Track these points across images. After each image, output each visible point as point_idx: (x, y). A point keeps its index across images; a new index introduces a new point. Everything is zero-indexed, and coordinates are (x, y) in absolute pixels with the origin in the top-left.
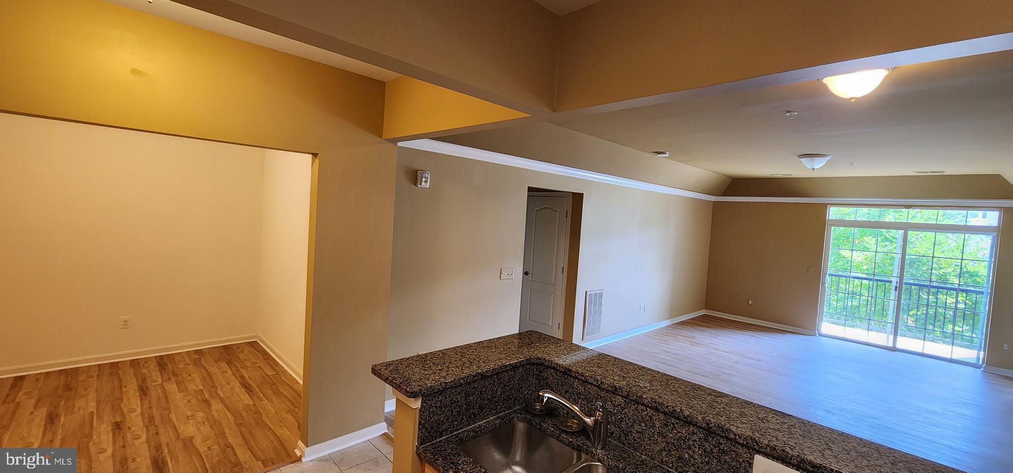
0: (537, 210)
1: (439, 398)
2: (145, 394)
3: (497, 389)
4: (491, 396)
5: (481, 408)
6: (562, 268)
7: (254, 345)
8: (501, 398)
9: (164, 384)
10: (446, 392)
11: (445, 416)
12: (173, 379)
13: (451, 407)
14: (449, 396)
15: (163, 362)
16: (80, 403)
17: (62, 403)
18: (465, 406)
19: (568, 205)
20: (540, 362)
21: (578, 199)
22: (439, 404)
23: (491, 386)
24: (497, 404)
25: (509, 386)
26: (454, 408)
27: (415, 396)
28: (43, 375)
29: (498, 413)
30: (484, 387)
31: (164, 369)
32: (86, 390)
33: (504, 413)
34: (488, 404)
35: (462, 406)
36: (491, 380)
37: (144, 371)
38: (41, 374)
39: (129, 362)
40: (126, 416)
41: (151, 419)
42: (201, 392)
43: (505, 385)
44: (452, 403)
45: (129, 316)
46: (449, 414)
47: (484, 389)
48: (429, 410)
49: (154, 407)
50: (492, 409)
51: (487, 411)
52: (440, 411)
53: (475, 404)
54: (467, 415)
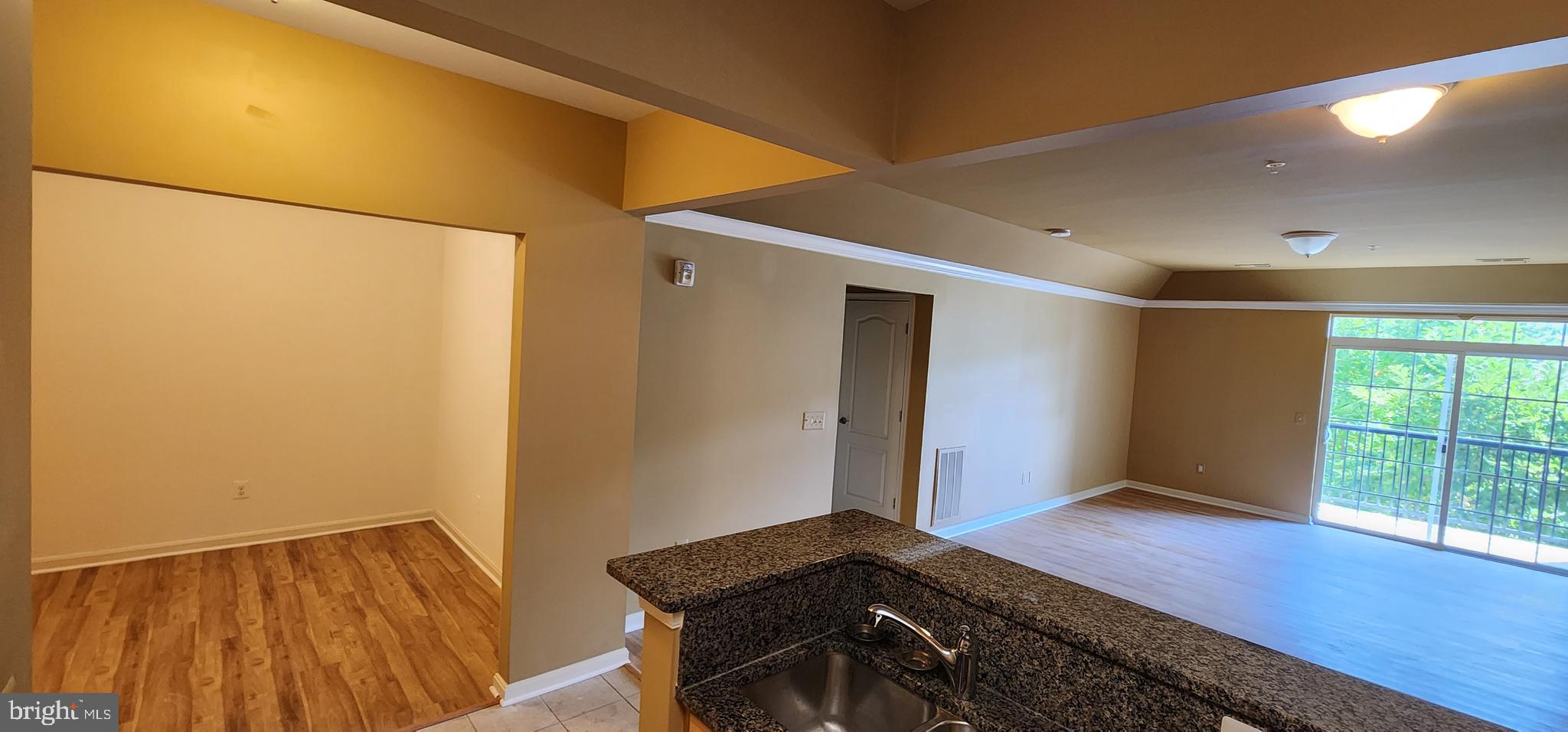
0: (860, 322)
1: (711, 614)
2: (270, 599)
3: (801, 601)
4: (792, 611)
5: (777, 630)
6: (899, 414)
7: (428, 526)
8: (807, 615)
9: (297, 583)
10: (722, 605)
11: (720, 643)
12: (310, 575)
13: (730, 627)
14: (727, 611)
15: (295, 550)
16: (175, 609)
17: (151, 609)
18: (751, 627)
19: (909, 314)
20: (869, 559)
21: (924, 304)
22: (711, 623)
23: (793, 596)
24: (802, 625)
25: (820, 596)
26: (734, 630)
27: (674, 609)
28: (124, 567)
29: (803, 639)
30: (781, 597)
31: (298, 561)
32: (184, 589)
33: (812, 639)
34: (787, 624)
35: (747, 626)
36: (792, 587)
37: (268, 563)
38: (121, 565)
39: (246, 549)
40: (242, 630)
41: (279, 635)
42: (351, 595)
43: (814, 596)
44: (732, 622)
45: (247, 481)
46: (726, 638)
47: (781, 600)
48: (696, 633)
49: (282, 618)
50: (794, 632)
51: (785, 635)
52: (713, 635)
53: (767, 623)
54: (754, 640)
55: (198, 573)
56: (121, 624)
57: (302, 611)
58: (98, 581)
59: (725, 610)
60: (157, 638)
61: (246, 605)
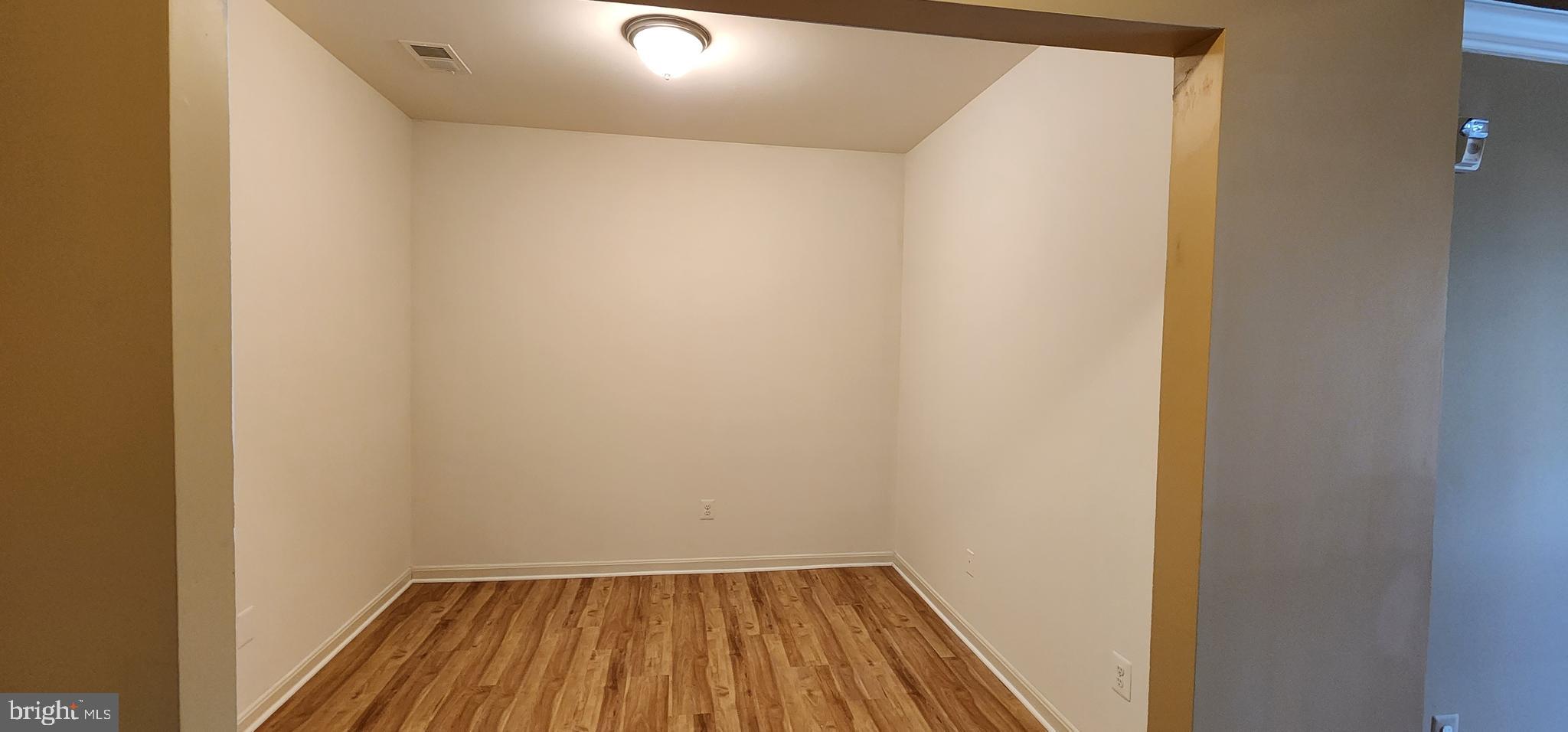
2: (739, 656)
7: (888, 572)
9: (764, 636)
12: (776, 627)
15: (758, 585)
16: (651, 651)
17: (630, 645)
28: (613, 581)
37: (733, 600)
38: (610, 578)
39: (712, 576)
45: (713, 500)
55: (671, 601)
56: (605, 659)
58: (591, 596)
60: (633, 692)
61: (716, 661)
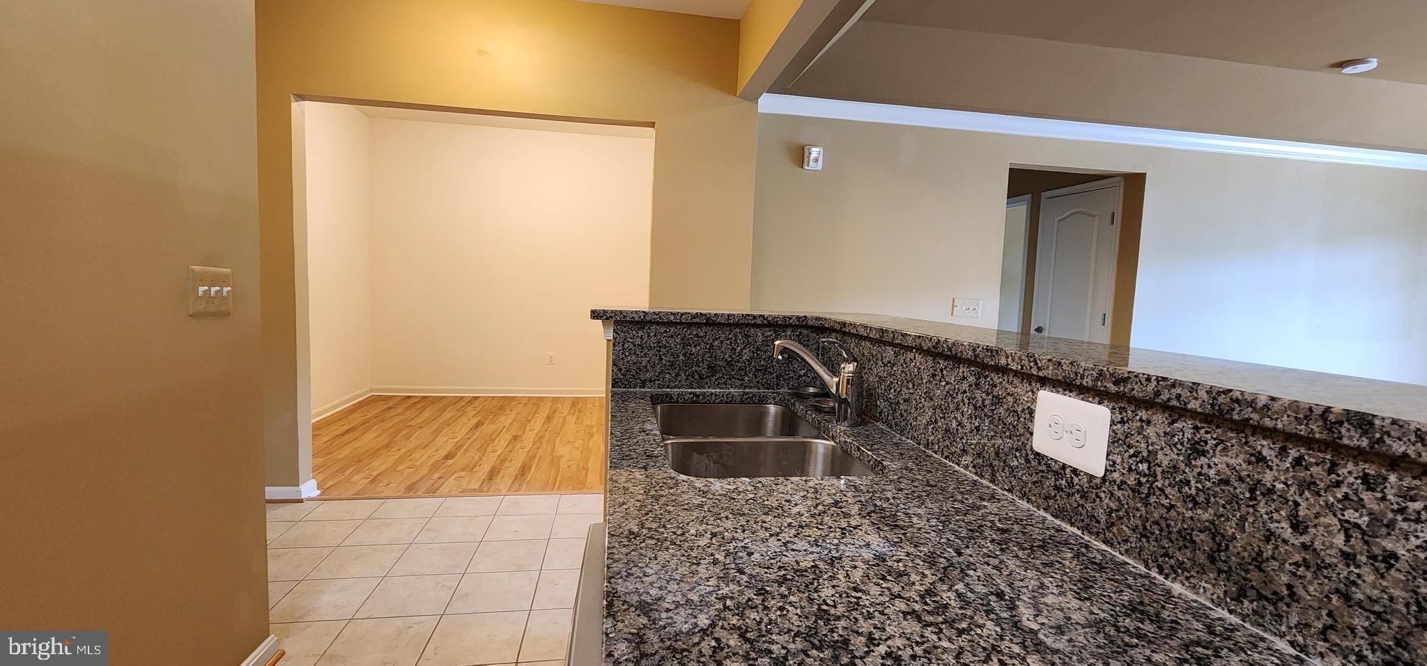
0: (1059, 221)
1: (638, 333)
2: (548, 421)
3: (741, 350)
4: (730, 356)
5: (712, 369)
6: (1102, 318)
8: (749, 365)
10: (649, 328)
11: (648, 361)
13: (659, 351)
14: (655, 336)
16: (502, 419)
17: (491, 416)
18: (681, 357)
19: (1115, 201)
20: (821, 324)
21: (1134, 184)
22: (638, 341)
23: (731, 343)
24: (743, 374)
25: (765, 352)
26: (664, 354)
27: (597, 316)
28: (491, 398)
29: (745, 387)
30: (716, 339)
31: (574, 406)
32: (512, 411)
33: (757, 391)
34: (725, 367)
35: (678, 356)
36: (730, 334)
37: (559, 406)
39: (552, 398)
40: (526, 431)
41: (541, 438)
42: (593, 426)
43: (758, 349)
44: (660, 347)
46: (655, 359)
47: (716, 343)
48: (623, 345)
49: (548, 431)
50: (733, 377)
51: (723, 377)
52: (641, 352)
53: (700, 359)
54: (686, 371)
55: (522, 405)
56: (475, 421)
57: (561, 429)
58: (477, 403)
59: (653, 334)
60: (487, 429)
61: (535, 422)
